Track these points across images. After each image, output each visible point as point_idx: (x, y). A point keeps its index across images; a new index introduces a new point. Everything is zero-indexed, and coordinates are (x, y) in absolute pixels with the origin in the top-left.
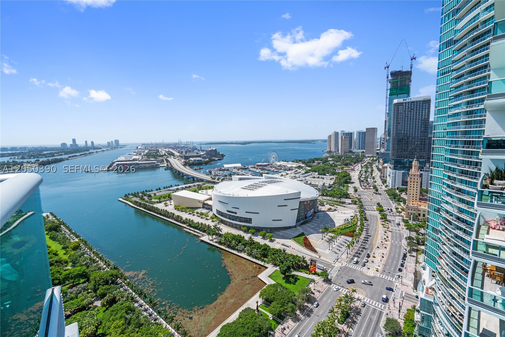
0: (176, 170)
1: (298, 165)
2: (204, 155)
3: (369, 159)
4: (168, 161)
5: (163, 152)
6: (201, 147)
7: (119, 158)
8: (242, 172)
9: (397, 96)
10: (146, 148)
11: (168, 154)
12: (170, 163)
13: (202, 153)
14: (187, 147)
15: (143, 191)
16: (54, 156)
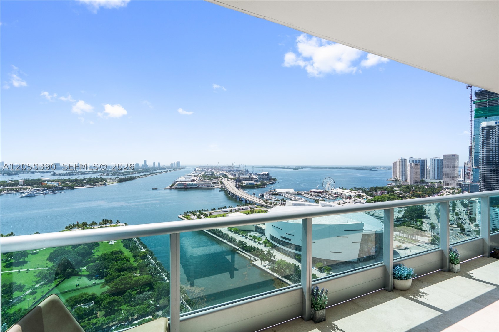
0: (230, 192)
1: (358, 194)
2: (256, 178)
3: (448, 190)
4: (222, 183)
5: (217, 173)
6: (253, 171)
7: (180, 178)
8: (296, 198)
9: (486, 118)
10: (203, 170)
11: (222, 176)
12: (224, 185)
13: (254, 177)
14: (240, 170)
15: (200, 210)
16: (130, 174)
